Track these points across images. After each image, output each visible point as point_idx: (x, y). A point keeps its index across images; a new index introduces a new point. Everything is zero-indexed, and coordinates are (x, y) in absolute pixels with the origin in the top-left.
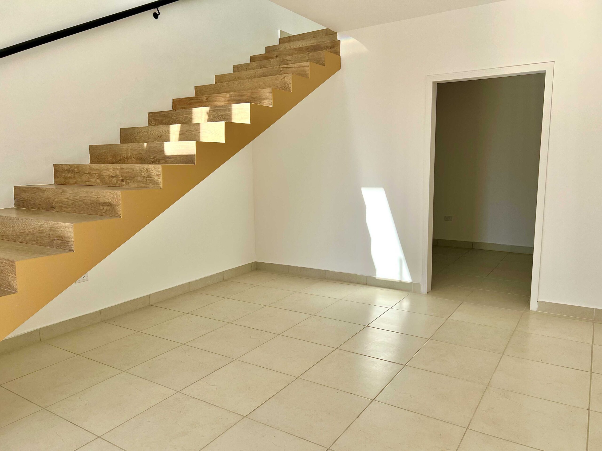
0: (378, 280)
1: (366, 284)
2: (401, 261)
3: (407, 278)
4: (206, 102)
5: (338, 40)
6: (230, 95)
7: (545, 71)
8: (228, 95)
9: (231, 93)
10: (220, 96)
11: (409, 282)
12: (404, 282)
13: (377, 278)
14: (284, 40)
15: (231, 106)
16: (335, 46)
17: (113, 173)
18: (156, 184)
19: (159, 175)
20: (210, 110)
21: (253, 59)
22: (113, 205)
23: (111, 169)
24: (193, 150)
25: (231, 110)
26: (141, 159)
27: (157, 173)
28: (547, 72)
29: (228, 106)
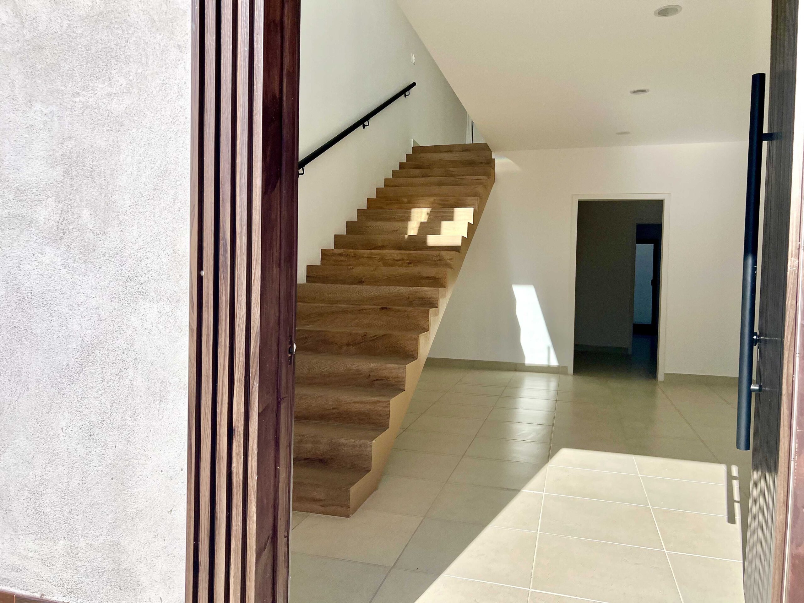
0: (527, 366)
1: (516, 370)
2: (549, 348)
3: (554, 362)
4: (407, 203)
5: (493, 158)
6: (434, 199)
7: (664, 199)
8: (432, 199)
9: (435, 198)
10: (423, 200)
11: (556, 366)
12: (551, 366)
13: (526, 365)
14: (417, 150)
15: (453, 209)
16: (490, 163)
17: (398, 258)
18: (448, 266)
19: (451, 259)
20: (431, 211)
21: (402, 165)
22: (437, 278)
23: (396, 254)
24: (458, 242)
25: (453, 212)
26: (399, 247)
27: (450, 258)
28: (665, 200)
29: (449, 210)
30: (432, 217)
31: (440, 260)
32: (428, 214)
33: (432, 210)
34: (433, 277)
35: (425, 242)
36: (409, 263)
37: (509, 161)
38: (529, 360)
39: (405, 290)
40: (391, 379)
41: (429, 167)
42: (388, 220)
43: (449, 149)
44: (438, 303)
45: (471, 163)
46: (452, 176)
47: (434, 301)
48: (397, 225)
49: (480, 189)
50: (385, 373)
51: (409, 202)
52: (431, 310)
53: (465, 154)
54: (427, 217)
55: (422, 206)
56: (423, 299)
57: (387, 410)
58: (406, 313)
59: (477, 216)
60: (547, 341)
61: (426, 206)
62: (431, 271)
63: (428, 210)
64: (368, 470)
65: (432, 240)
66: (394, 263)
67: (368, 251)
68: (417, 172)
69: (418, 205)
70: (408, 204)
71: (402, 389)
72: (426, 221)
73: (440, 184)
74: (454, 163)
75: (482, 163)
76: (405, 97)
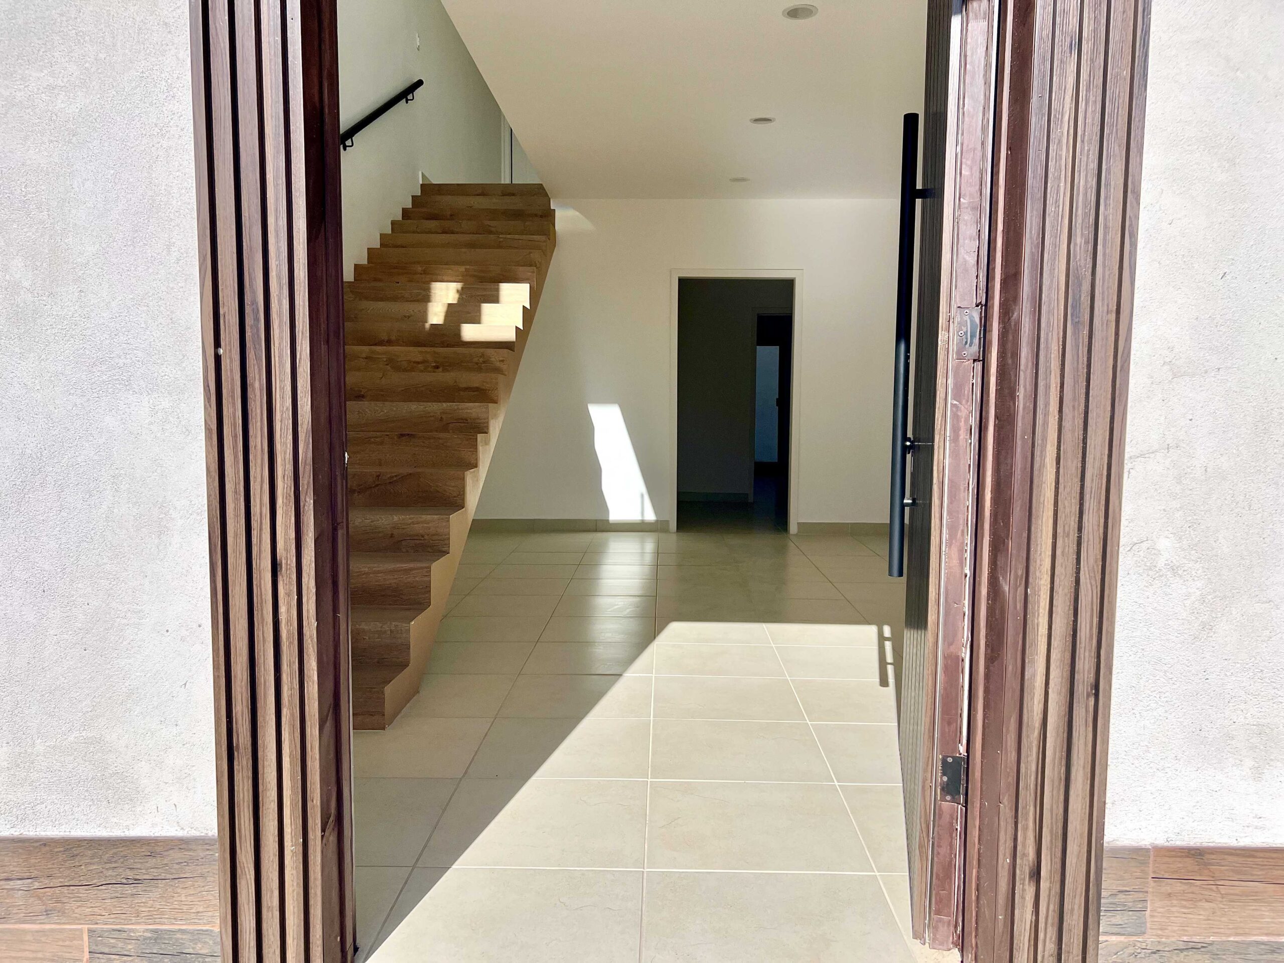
1: (596, 531)
2: (642, 496)
3: (650, 516)
4: (421, 274)
5: (552, 208)
6: (466, 269)
7: (795, 278)
8: (462, 269)
9: (468, 267)
10: (448, 269)
11: (653, 522)
12: (646, 522)
13: (611, 522)
14: (428, 189)
15: (498, 285)
16: (549, 215)
17: (419, 358)
18: (498, 370)
19: (503, 361)
20: (462, 288)
21: (406, 213)
22: (483, 390)
23: (415, 353)
24: (511, 336)
25: (498, 290)
26: (417, 343)
27: (501, 359)
28: (797, 279)
29: (492, 286)
30: (464, 297)
31: (484, 362)
32: (458, 291)
33: (464, 285)
34: (477, 388)
35: (458, 334)
36: (437, 367)
37: (577, 213)
38: (615, 515)
39: (435, 408)
40: (426, 537)
41: (452, 217)
42: (395, 299)
43: (482, 190)
44: (487, 427)
45: (517, 215)
46: (491, 232)
47: (481, 423)
48: (411, 308)
49: (536, 256)
50: (418, 529)
51: (425, 272)
52: (480, 437)
53: (507, 199)
54: (457, 296)
55: (445, 278)
56: (464, 420)
57: (426, 579)
58: (441, 441)
59: (535, 296)
60: (640, 486)
61: (454, 279)
62: (475, 379)
63: (458, 286)
64: (405, 665)
65: (470, 332)
66: (413, 366)
67: (366, 349)
68: (432, 224)
69: (439, 278)
70: (423, 276)
71: (444, 552)
72: (455, 302)
73: (472, 245)
74: (493, 214)
75: (536, 215)
76: (407, 103)
